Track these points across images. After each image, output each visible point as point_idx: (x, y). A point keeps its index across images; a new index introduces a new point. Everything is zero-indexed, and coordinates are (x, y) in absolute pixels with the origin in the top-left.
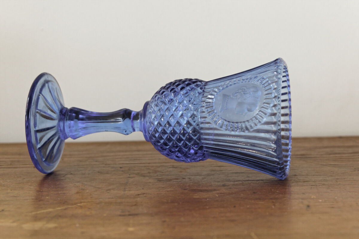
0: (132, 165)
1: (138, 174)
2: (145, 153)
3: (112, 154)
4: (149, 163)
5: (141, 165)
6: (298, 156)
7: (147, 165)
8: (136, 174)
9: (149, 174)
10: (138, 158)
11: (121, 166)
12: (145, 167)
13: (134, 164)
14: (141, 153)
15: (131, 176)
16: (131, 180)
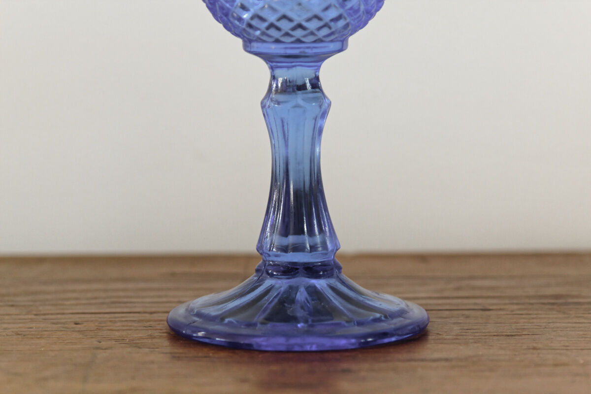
0: (106, 315)
1: (121, 340)
2: (142, 285)
3: (52, 288)
4: (151, 313)
5: (132, 317)
6: (546, 301)
7: (148, 316)
8: (116, 340)
9: (150, 341)
10: (125, 300)
11: (76, 318)
12: (140, 321)
13: (113, 315)
14: (131, 285)
15: (104, 344)
16: (102, 355)
